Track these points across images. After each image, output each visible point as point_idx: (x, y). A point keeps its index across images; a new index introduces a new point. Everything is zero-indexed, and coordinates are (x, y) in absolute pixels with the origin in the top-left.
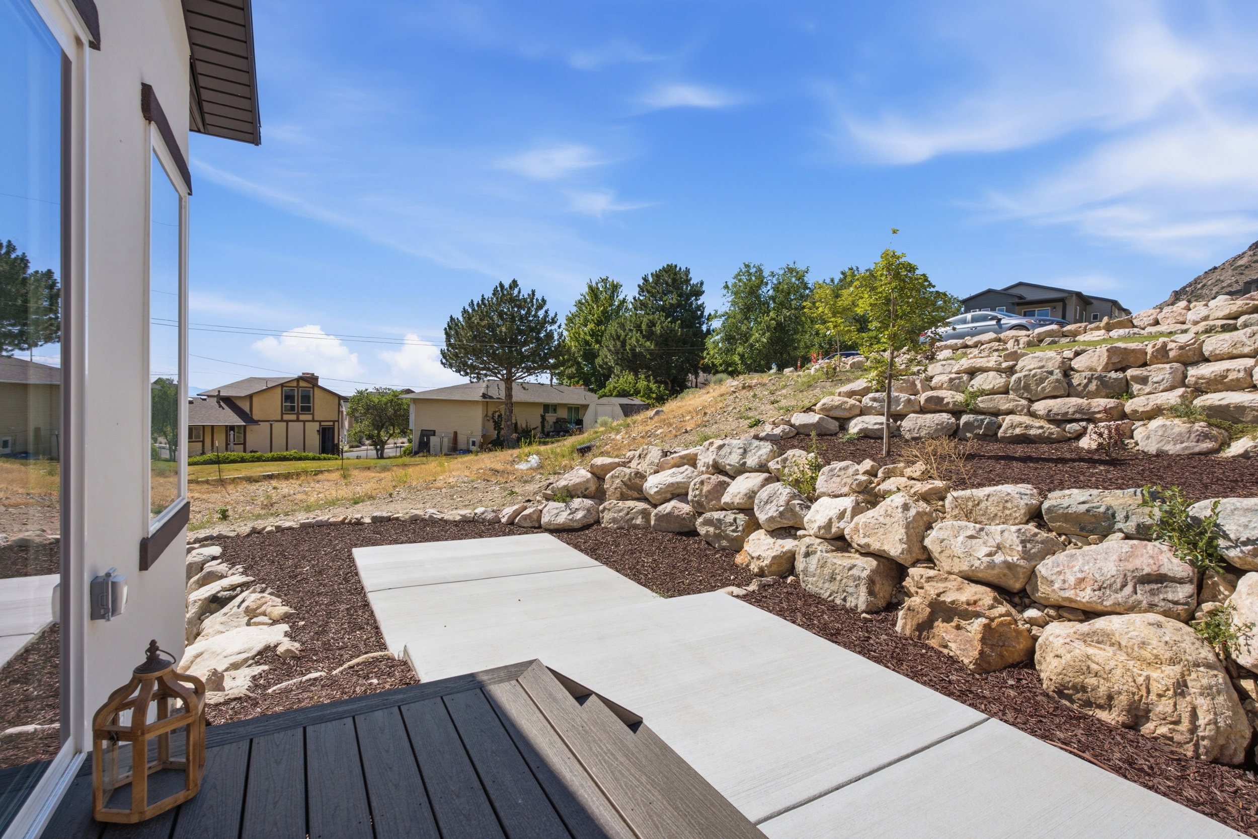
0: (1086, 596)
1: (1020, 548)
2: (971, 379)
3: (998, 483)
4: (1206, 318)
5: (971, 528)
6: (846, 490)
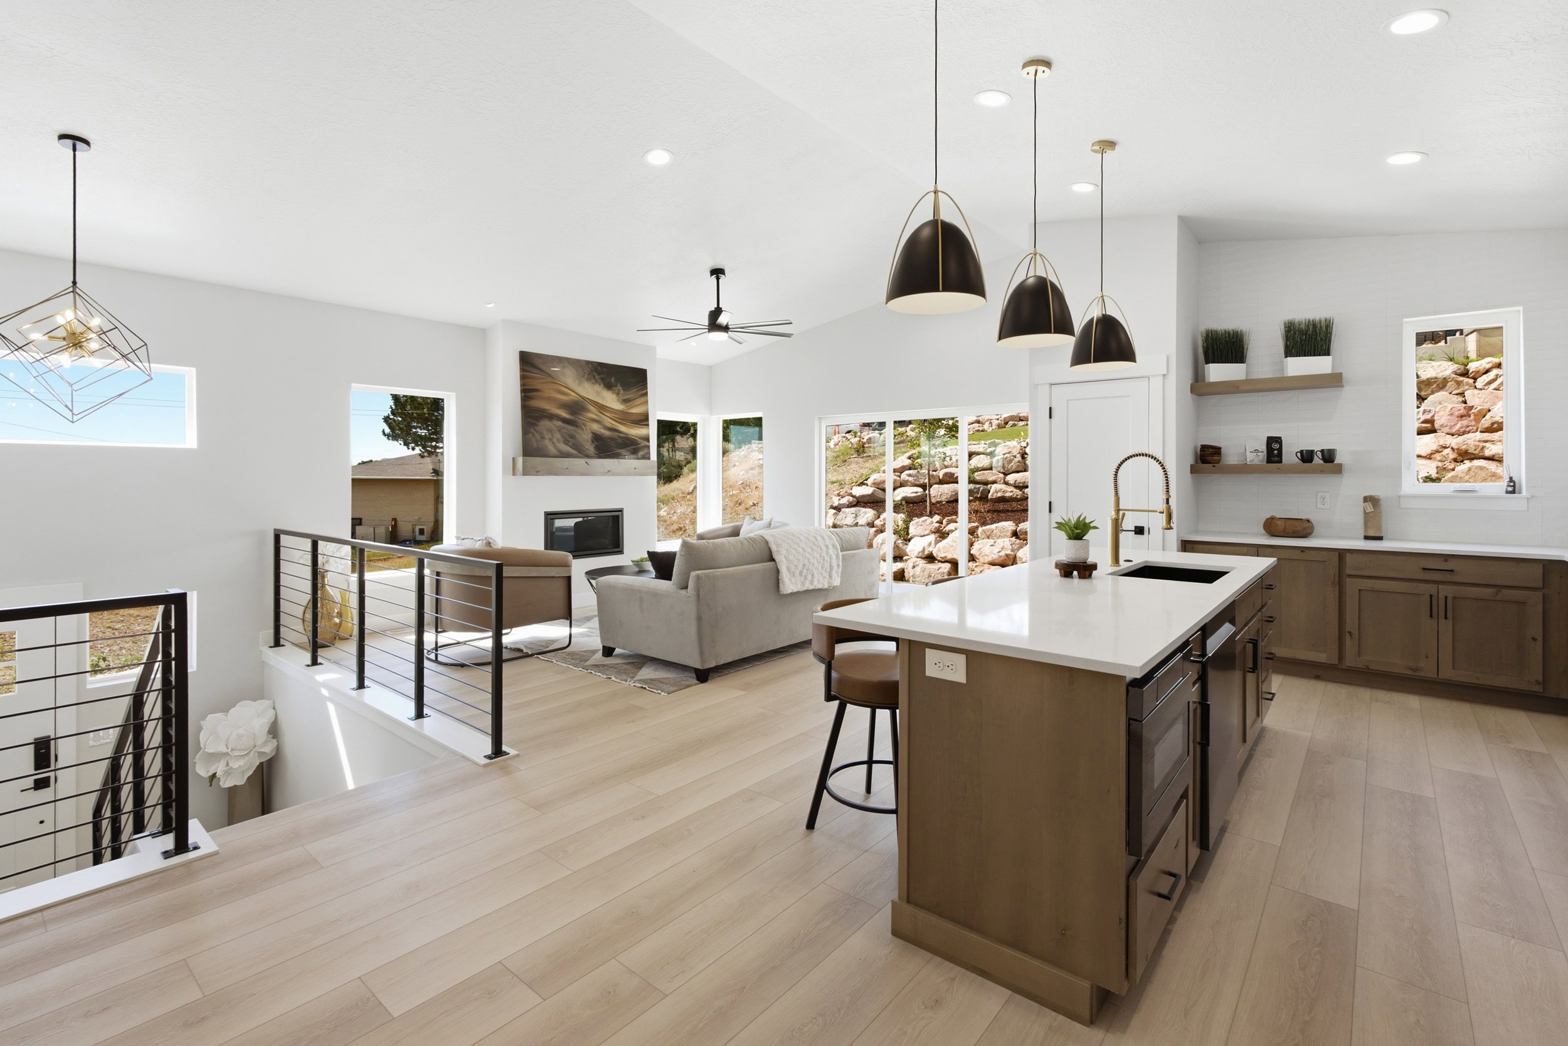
1: (1010, 547)
3: (998, 522)
5: (991, 541)
6: (927, 532)
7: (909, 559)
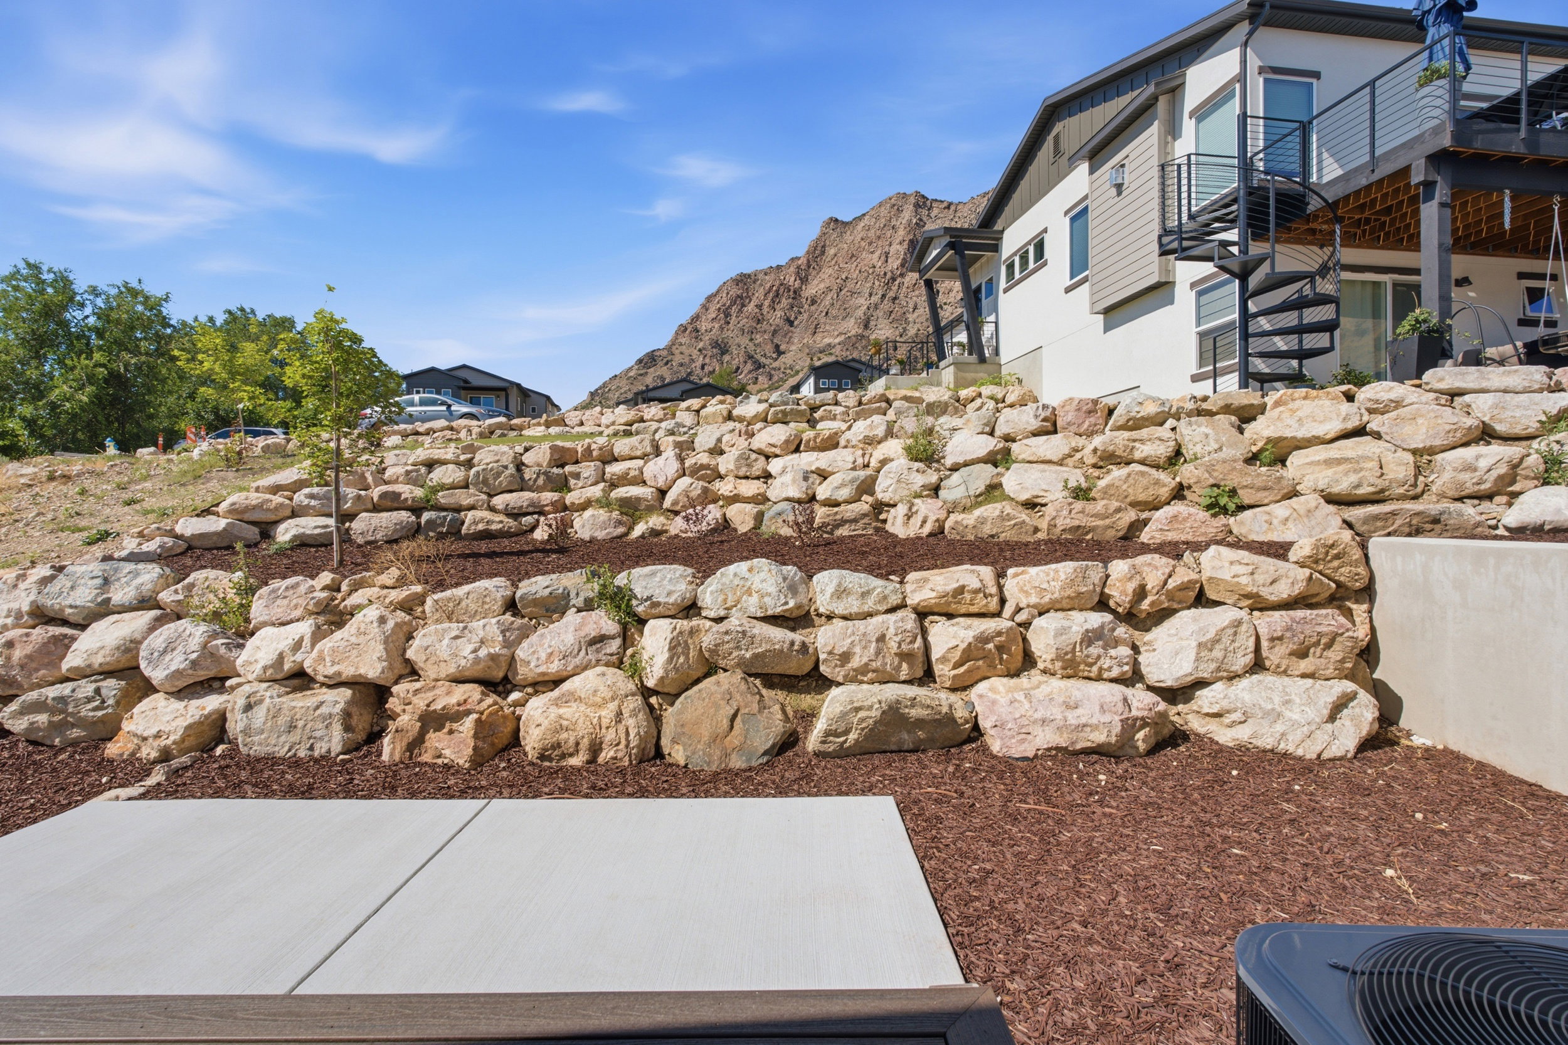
0: (554, 667)
1: (501, 638)
2: (430, 472)
3: (474, 581)
4: (613, 423)
5: (454, 628)
6: (297, 613)
7: (240, 685)
